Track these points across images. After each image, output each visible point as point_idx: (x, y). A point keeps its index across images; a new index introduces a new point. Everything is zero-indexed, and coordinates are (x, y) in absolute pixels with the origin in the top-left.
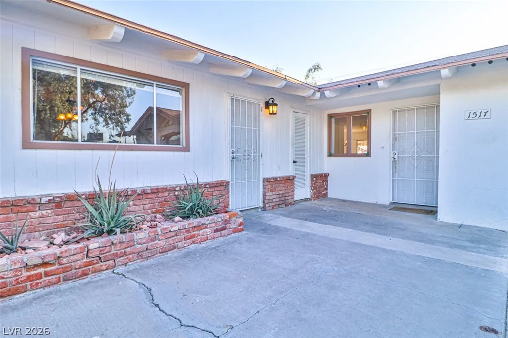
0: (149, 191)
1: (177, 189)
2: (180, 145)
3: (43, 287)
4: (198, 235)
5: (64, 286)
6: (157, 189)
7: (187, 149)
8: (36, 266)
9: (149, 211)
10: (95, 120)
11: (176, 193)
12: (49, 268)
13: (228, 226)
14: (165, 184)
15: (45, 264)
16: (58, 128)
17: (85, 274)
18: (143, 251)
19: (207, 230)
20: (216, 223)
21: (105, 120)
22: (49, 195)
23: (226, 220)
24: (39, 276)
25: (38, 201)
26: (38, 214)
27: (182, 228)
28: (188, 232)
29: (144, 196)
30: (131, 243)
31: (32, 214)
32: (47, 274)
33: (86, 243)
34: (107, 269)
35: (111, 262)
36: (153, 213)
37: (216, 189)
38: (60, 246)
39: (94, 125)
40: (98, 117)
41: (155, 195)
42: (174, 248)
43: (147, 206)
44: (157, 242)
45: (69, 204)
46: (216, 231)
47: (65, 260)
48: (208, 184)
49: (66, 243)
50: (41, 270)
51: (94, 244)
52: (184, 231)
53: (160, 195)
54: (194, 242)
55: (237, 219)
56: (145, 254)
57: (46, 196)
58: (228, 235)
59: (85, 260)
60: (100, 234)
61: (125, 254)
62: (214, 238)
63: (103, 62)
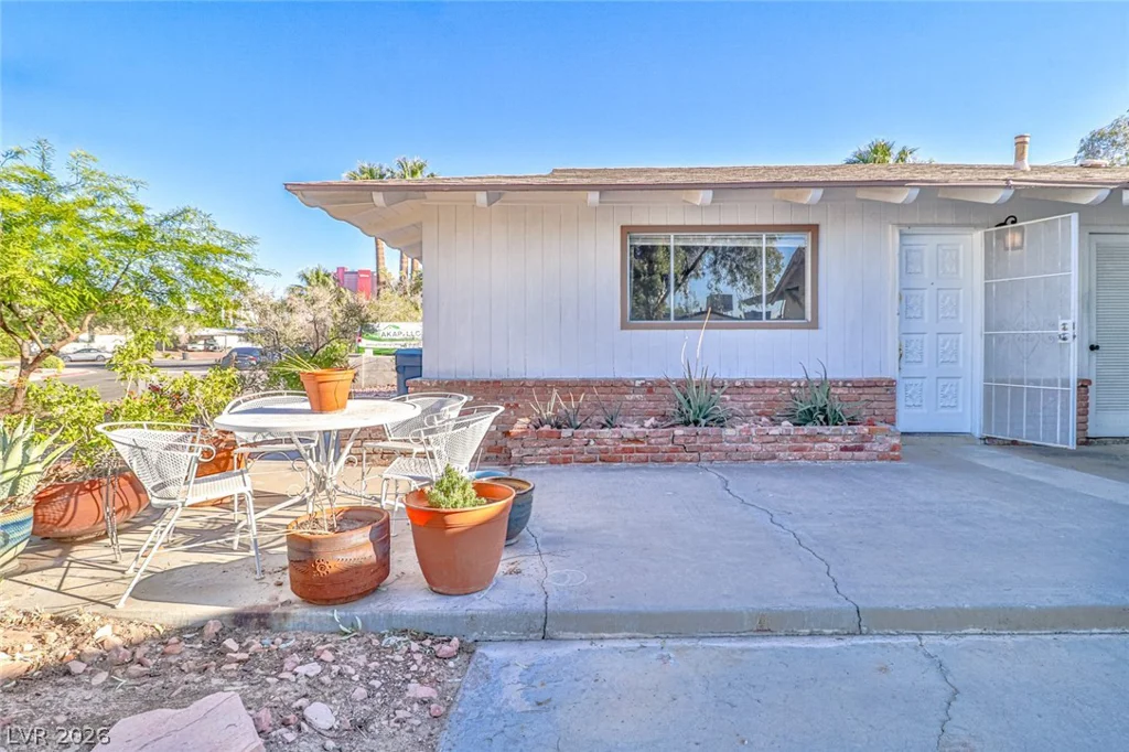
0: (752, 385)
1: (795, 384)
2: (804, 319)
3: (634, 462)
4: (811, 449)
5: (651, 465)
6: (764, 382)
7: (814, 325)
8: (629, 440)
9: (752, 411)
10: (715, 272)
11: (793, 391)
12: (640, 446)
13: (867, 445)
14: (775, 377)
15: (636, 440)
16: (657, 295)
17: (670, 460)
18: (732, 451)
19: (827, 444)
20: (845, 436)
21: (731, 271)
22: (643, 379)
23: (864, 436)
24: (632, 451)
25: (632, 383)
26: (632, 397)
27: (784, 432)
28: (794, 440)
29: (745, 390)
30: (719, 439)
31: (627, 397)
32: (638, 451)
33: (671, 429)
34: (691, 461)
35: (696, 454)
36: (757, 414)
37: (867, 390)
38: (649, 428)
39: (713, 283)
40: (719, 267)
41: (761, 391)
42: (774, 457)
43: (750, 404)
44: (750, 444)
45: (660, 390)
46: (845, 449)
47: (653, 441)
48: (850, 382)
49: (655, 427)
50: (633, 445)
51: (679, 431)
52: (788, 438)
53: (767, 390)
54: (804, 457)
55: (888, 438)
56: (735, 456)
57: (639, 379)
58: (867, 460)
59: (670, 445)
60: (687, 424)
61: (710, 449)
62: (840, 459)
63: (698, 222)
